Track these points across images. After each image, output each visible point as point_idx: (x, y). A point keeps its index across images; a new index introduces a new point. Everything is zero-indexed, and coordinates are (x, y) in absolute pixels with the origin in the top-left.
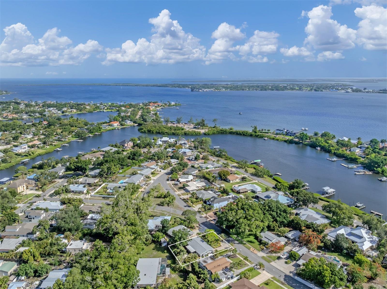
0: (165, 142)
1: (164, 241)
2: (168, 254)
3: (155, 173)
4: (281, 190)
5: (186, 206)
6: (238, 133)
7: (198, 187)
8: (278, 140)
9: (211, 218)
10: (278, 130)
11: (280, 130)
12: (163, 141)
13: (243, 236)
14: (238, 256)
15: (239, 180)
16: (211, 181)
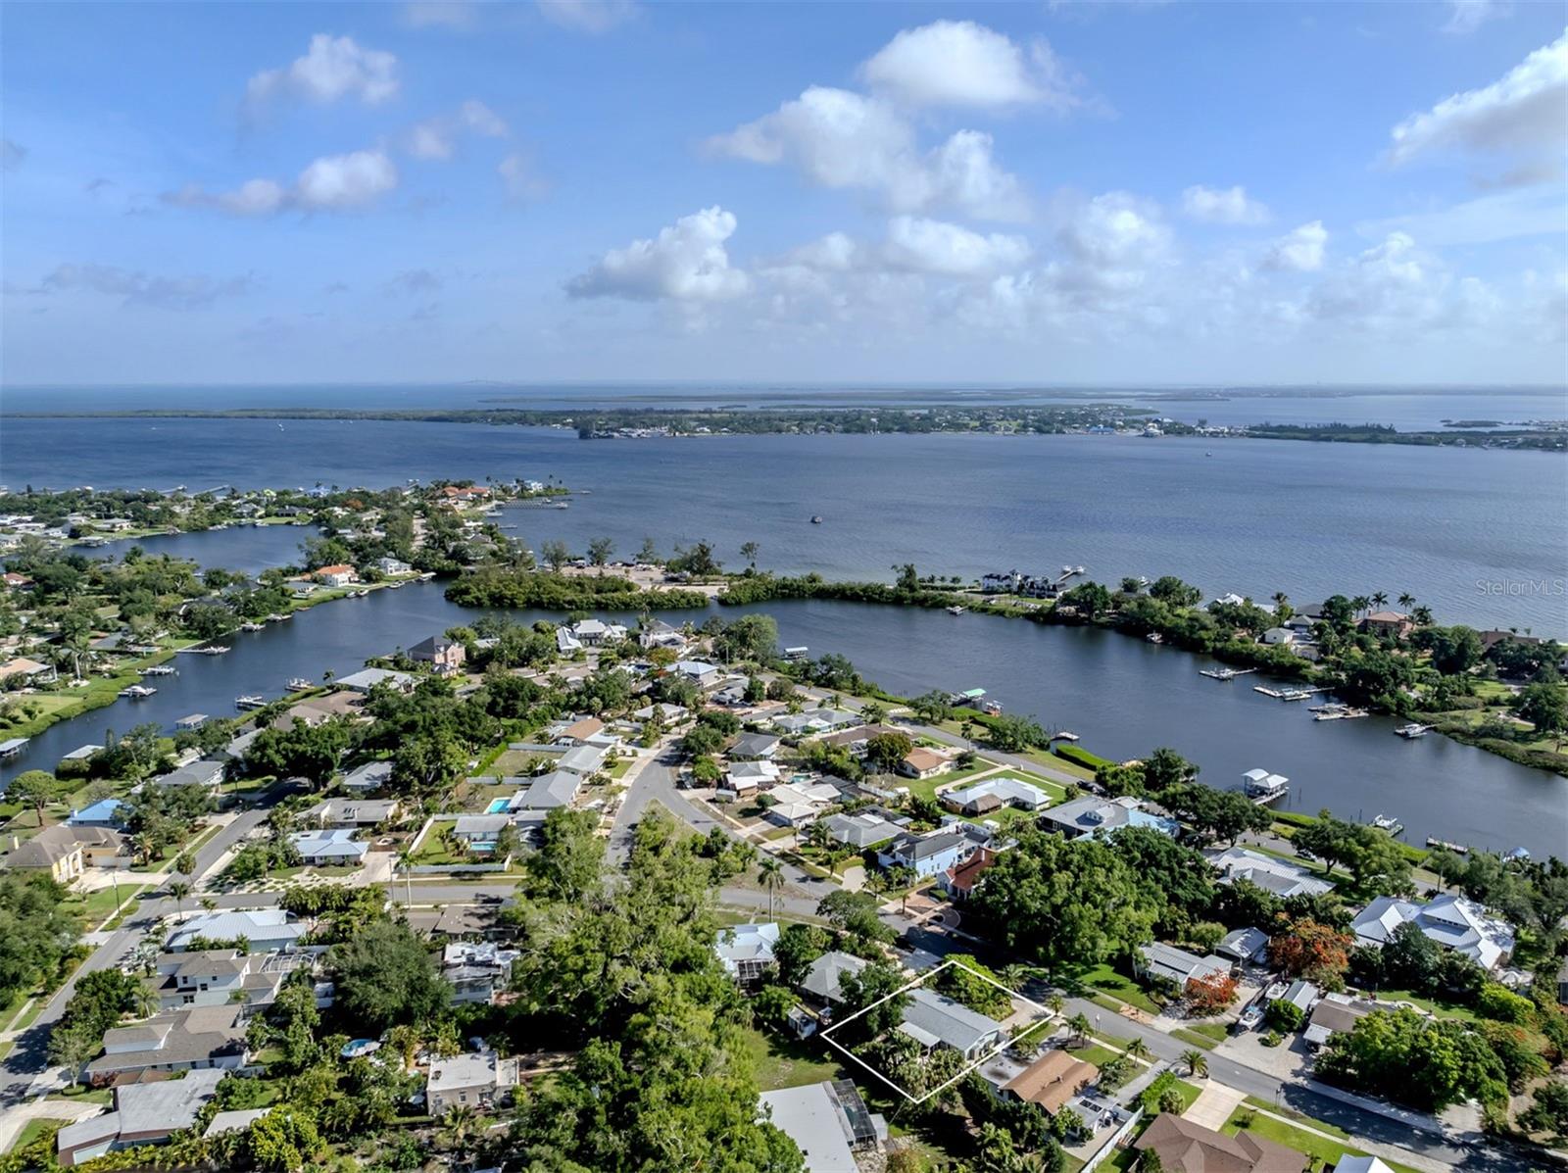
0: (590, 639)
1: (803, 1018)
2: (836, 1066)
3: (616, 764)
4: (1125, 790)
5: (804, 880)
6: (848, 592)
7: (816, 803)
8: (1000, 613)
9: (921, 913)
10: (990, 577)
11: (998, 577)
12: (581, 638)
13: (1071, 969)
14: (1093, 1040)
15: (947, 766)
16: (853, 778)
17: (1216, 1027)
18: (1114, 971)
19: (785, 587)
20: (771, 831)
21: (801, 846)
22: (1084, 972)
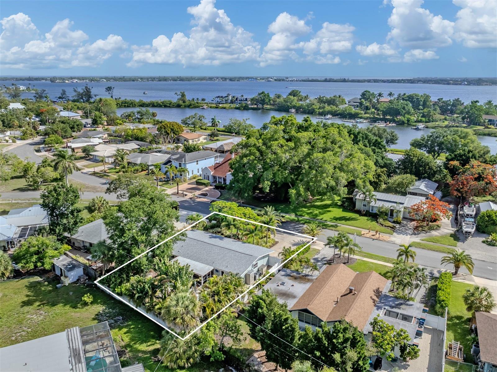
1: (70, 265)
2: (100, 308)
9: (192, 192)
10: (219, 97)
11: (222, 97)
13: (311, 213)
14: (356, 257)
15: (205, 139)
16: (148, 141)
17: (443, 237)
18: (343, 211)
19: (126, 103)
20: (89, 165)
21: (109, 169)
22: (321, 214)
